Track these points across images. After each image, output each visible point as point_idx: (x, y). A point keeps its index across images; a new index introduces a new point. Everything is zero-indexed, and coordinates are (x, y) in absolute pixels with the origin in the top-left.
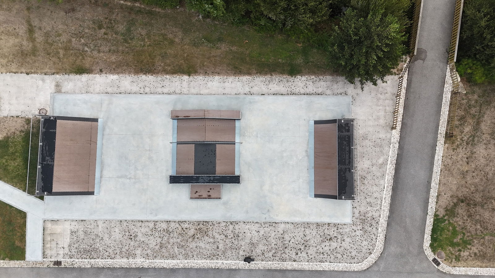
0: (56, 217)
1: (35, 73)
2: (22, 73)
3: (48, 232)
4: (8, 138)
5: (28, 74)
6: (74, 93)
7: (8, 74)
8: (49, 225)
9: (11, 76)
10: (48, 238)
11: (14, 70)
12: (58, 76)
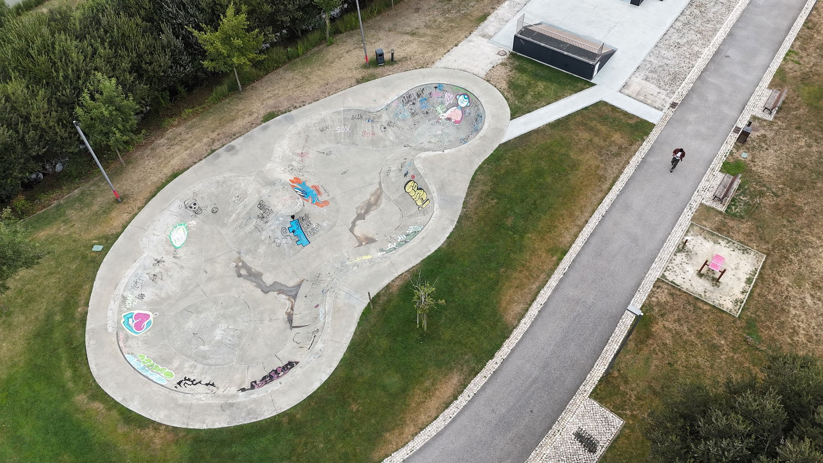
0: (622, 83)
1: (459, 42)
2: (452, 48)
3: (634, 95)
4: (510, 81)
5: (456, 46)
6: (500, 29)
7: (444, 56)
8: (627, 91)
9: (449, 55)
10: (642, 98)
11: (446, 51)
12: (475, 33)
